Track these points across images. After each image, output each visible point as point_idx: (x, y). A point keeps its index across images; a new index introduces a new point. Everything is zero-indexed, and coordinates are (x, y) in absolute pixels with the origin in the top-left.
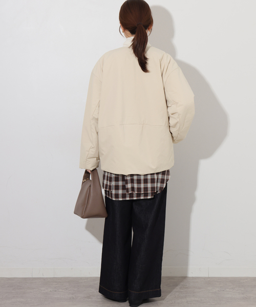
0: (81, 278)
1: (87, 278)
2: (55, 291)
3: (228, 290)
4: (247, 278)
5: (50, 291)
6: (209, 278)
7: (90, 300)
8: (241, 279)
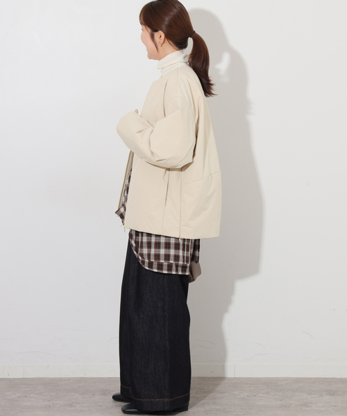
0: (61, 380)
1: (69, 379)
2: (25, 396)
3: (261, 395)
4: (286, 379)
5: (19, 397)
6: (235, 378)
7: (73, 408)
8: (278, 380)
